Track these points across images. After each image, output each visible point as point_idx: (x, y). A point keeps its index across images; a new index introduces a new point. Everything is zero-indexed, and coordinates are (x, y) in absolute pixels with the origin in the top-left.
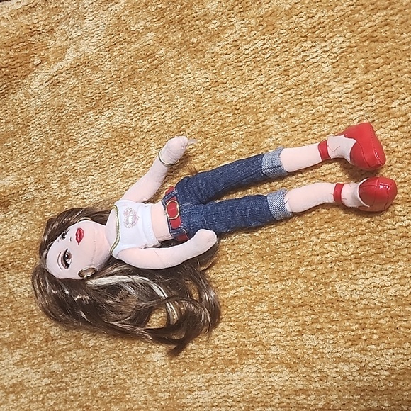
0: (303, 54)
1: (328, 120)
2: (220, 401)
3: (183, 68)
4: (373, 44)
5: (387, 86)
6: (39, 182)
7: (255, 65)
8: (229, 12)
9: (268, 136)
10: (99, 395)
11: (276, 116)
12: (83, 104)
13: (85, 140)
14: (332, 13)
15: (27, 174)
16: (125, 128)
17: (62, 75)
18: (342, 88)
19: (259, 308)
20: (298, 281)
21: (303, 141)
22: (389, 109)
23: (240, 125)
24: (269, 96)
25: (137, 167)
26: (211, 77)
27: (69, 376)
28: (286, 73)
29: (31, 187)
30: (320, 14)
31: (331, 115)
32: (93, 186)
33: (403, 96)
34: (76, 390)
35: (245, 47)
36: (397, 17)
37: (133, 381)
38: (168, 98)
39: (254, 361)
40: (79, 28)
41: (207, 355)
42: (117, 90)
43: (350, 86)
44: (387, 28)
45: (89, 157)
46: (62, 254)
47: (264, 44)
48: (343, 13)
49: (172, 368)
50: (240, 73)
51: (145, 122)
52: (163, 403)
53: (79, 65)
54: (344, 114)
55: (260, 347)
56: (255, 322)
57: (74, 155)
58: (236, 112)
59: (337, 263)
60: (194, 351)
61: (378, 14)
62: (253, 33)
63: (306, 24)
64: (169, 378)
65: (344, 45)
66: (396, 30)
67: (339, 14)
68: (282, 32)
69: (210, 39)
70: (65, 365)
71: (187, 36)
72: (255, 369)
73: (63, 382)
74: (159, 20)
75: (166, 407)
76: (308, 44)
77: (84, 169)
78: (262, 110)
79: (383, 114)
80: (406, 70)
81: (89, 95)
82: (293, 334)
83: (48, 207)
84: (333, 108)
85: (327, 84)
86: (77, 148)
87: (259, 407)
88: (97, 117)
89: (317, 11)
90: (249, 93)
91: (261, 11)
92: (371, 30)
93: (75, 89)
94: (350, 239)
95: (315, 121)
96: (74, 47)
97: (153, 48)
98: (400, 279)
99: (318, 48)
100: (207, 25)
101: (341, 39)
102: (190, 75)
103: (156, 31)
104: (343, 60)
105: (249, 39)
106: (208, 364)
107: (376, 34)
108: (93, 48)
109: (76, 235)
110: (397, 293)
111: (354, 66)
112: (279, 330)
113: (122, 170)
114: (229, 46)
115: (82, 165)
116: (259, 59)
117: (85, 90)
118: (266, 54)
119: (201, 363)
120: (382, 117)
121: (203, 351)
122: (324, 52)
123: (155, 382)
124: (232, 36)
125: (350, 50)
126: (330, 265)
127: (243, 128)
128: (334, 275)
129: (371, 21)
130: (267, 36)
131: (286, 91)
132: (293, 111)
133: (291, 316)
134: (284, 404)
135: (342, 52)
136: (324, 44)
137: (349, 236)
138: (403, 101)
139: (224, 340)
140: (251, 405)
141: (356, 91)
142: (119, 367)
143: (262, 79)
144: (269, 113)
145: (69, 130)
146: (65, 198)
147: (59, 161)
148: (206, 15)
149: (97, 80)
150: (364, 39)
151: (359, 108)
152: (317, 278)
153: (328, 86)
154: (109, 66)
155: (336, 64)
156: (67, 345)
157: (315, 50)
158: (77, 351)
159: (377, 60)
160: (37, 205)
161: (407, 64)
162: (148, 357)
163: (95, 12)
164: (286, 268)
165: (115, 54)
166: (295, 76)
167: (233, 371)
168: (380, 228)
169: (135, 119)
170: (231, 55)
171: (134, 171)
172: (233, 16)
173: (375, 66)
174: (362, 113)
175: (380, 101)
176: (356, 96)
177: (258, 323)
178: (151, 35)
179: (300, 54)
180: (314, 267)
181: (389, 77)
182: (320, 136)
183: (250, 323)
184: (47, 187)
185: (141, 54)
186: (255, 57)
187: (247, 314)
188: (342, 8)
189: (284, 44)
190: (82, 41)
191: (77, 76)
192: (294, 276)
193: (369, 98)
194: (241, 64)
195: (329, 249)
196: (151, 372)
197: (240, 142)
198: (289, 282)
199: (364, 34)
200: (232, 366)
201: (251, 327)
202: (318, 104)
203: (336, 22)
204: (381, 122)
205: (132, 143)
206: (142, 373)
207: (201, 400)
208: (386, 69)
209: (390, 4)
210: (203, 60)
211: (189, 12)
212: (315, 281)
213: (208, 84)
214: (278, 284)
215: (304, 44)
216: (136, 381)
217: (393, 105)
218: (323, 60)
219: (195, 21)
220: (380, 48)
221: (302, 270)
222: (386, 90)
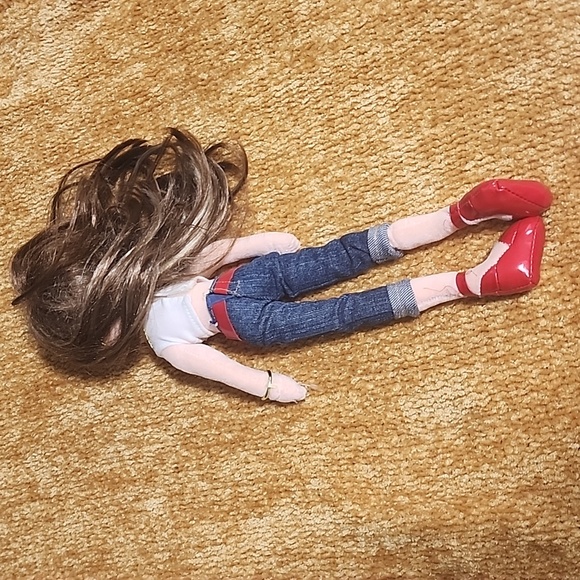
0: (352, 100)
1: (386, 186)
2: (243, 556)
3: (189, 112)
4: (442, 91)
5: (459, 144)
7: (289, 112)
8: (253, 41)
9: (306, 205)
10: (65, 564)
11: (318, 180)
12: (40, 158)
13: (42, 208)
14: (390, 49)
17: (7, 117)
18: (403, 145)
19: (297, 430)
20: (350, 394)
21: (353, 214)
22: (462, 172)
23: (269, 189)
24: (307, 152)
26: (229, 125)
27: (19, 540)
28: (329, 124)
30: (374, 50)
31: (389, 179)
33: (479, 157)
34: (30, 560)
35: (276, 88)
36: (472, 58)
37: (116, 540)
39: (289, 500)
40: (32, 52)
41: (223, 497)
42: (91, 140)
43: (413, 143)
44: (460, 70)
47: (301, 85)
48: (404, 50)
49: (175, 518)
50: (269, 122)
52: (161, 567)
53: (32, 105)
54: (405, 179)
55: (297, 481)
56: (291, 448)
58: (264, 172)
59: (401, 371)
60: (205, 493)
61: (448, 53)
62: (287, 70)
63: (356, 62)
64: (170, 531)
65: (405, 90)
66: (471, 74)
67: (398, 50)
68: (324, 70)
69: (226, 76)
70: (12, 525)
71: (193, 70)
72: (290, 511)
73: (10, 550)
74: (152, 46)
75: (166, 572)
76: (360, 87)
78: (298, 171)
79: (454, 179)
80: (483, 124)
81: (48, 145)
82: (341, 462)
84: (392, 171)
85: (384, 140)
86: (29, 219)
87: (295, 561)
89: (371, 45)
90: (281, 148)
91: (297, 43)
92: (439, 72)
93: (27, 137)
94: (417, 340)
95: (368, 188)
96: (25, 79)
97: (143, 83)
98: (476, 386)
99: (372, 92)
100: (221, 57)
101: (402, 83)
102: (200, 123)
103: (147, 60)
104: (404, 109)
105: (280, 78)
106: (226, 508)
107: (445, 78)
108: (54, 81)
110: (474, 404)
111: (418, 117)
112: (323, 457)
114: (253, 86)
116: (294, 104)
117: (42, 139)
118: (303, 98)
119: (216, 508)
120: (453, 182)
121: (219, 492)
122: (380, 98)
123: (150, 539)
124: (257, 73)
125: (413, 97)
126: (391, 375)
127: (273, 194)
128: (397, 388)
129: (440, 61)
130: (306, 75)
131: (330, 147)
132: (339, 173)
133: (339, 439)
134: (327, 555)
135: (403, 100)
136: (379, 88)
137: (416, 336)
138: (479, 163)
139: (247, 474)
140: (285, 559)
141: (421, 149)
142: (97, 523)
143: (299, 130)
144: (307, 175)
145: (17, 194)
147: (2, 238)
148: (220, 43)
149: (60, 126)
150: (431, 84)
151: (424, 170)
152: (375, 391)
153: (386, 143)
154: (78, 107)
155: (396, 114)
156: (15, 496)
157: (368, 95)
158: (32, 505)
159: (447, 111)
161: (484, 116)
162: (138, 506)
163: (57, 32)
164: (333, 377)
165: (86, 90)
166: (342, 128)
167: (261, 516)
168: (452, 323)
170: (257, 98)
172: (258, 47)
173: (445, 118)
174: (427, 176)
175: (451, 162)
176: (421, 156)
177: (295, 449)
178: (139, 66)
179: (348, 99)
180: (371, 377)
181: (463, 132)
182: (374, 207)
183: (283, 450)
185: (126, 91)
186: (289, 102)
187: (279, 437)
188: (402, 42)
189: (327, 87)
190: (37, 71)
191: (29, 120)
192: (344, 388)
193: (438, 158)
194: (269, 110)
195: (391, 352)
196: (143, 526)
197: (269, 212)
198: (338, 396)
199: (431, 77)
200: (260, 510)
201: (285, 455)
202: (373, 165)
203: (396, 61)
204: (452, 189)
206: (131, 529)
207: (215, 559)
208: (459, 122)
209: (464, 41)
210: (218, 102)
211: (196, 38)
212: (373, 394)
213: (225, 135)
214: (323, 398)
215: (354, 87)
216: (122, 539)
217: (467, 168)
218: (379, 108)
219: (205, 51)
220: (451, 95)
221: (354, 380)
222: (458, 149)
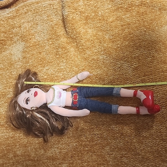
16: (53, 75)
38: (70, 67)
41: (84, 165)
42: (51, 58)
51: (61, 75)
56: (105, 153)
88: (42, 68)
108: (42, 38)
109: (35, 93)
121: (83, 164)
139: (92, 159)
163: (42, 23)
165: (50, 43)
169: (57, 72)
183: (102, 153)
201: (103, 155)
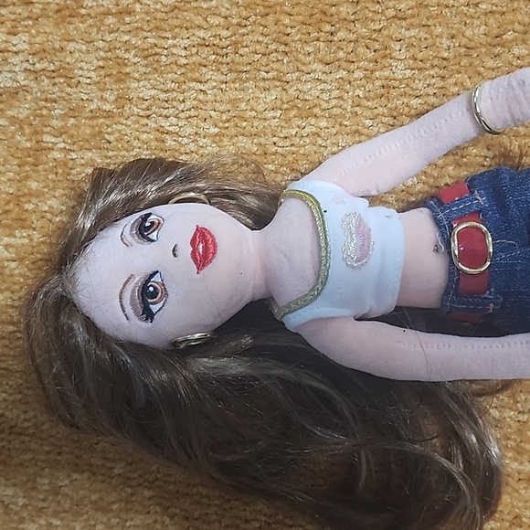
6: (40, 53)
15: (9, 24)
25: (340, 98)
29: (16, 60)
32: (196, 108)
45: (202, 34)
46: (138, 280)
57: (160, 15)
77: (183, 61)
83: (54, 123)
109: (193, 242)
113: (292, 92)
115: (179, 45)
146: (109, 115)
147: (110, 20)
160: (22, 110)
171: (325, 105)
184: (64, 74)
205: (341, 34)
